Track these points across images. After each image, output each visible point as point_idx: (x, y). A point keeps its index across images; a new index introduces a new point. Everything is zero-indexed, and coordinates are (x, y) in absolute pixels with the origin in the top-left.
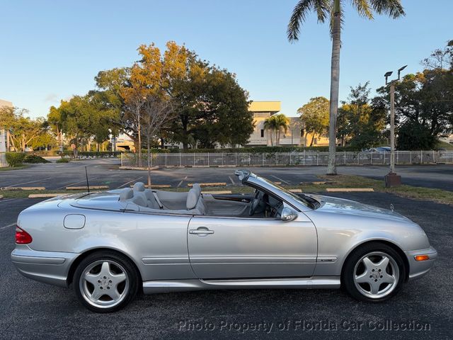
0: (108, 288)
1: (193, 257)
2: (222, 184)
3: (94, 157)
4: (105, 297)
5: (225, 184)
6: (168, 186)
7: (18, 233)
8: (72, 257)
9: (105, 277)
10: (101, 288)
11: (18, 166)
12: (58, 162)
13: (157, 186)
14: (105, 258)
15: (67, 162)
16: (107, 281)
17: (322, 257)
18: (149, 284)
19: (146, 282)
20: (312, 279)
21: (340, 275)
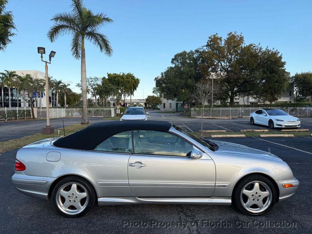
0: (75, 201)
1: (132, 182)
4: (72, 207)
7: (17, 163)
8: (51, 180)
9: (73, 194)
10: (70, 201)
14: (75, 181)
16: (74, 196)
17: (219, 183)
20: (212, 198)
21: (231, 196)
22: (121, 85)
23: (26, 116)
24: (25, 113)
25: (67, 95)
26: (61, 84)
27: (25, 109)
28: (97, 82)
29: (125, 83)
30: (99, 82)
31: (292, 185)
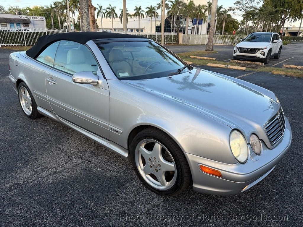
17: (112, 126)
18: (39, 108)
19: (38, 107)
20: (110, 143)
21: (127, 148)
22: (287, 6)
23: (173, 42)
24: (172, 38)
25: (226, 21)
26: (222, 10)
27: (172, 35)
28: (252, 3)
29: (292, 4)
30: (255, 4)
31: (220, 174)
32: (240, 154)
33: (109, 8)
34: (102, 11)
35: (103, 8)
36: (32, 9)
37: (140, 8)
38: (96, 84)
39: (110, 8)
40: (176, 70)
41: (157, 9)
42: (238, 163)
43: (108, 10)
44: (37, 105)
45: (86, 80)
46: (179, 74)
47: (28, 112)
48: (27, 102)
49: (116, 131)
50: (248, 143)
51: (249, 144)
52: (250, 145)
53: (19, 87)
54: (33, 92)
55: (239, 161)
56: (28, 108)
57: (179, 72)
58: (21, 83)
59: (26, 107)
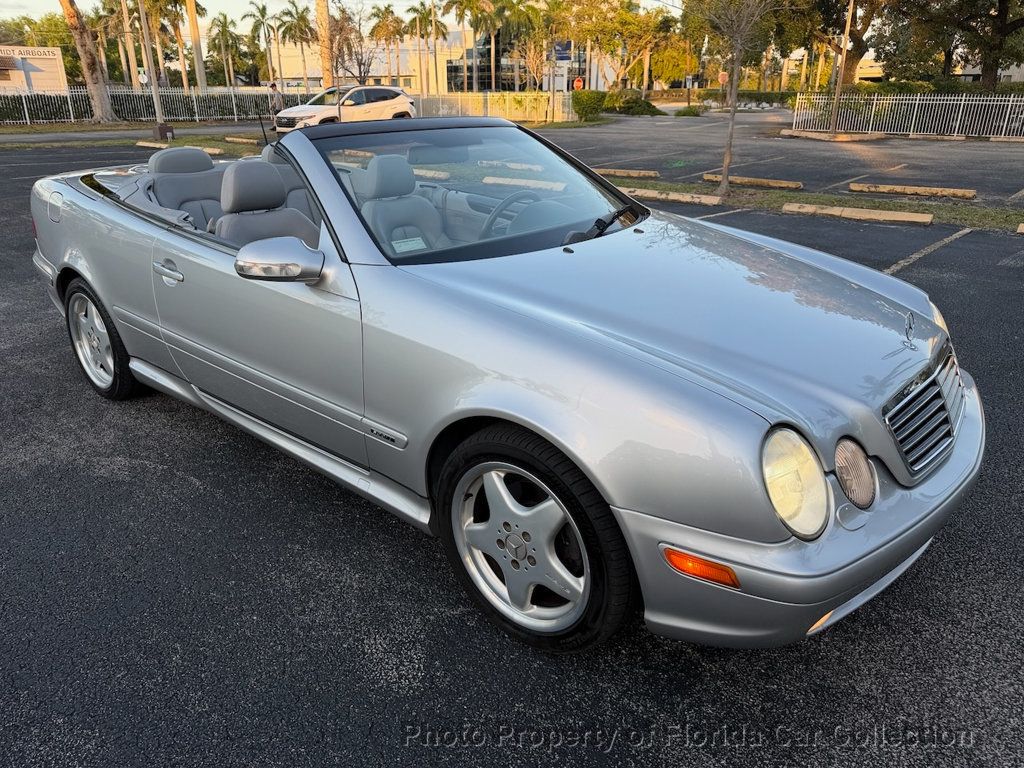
1: (165, 329)
2: (959, 192)
3: (775, 105)
5: (969, 193)
6: (792, 185)
11: (593, 120)
12: (679, 113)
13: (765, 181)
15: (698, 115)
17: (372, 419)
18: (135, 365)
19: (132, 359)
20: (371, 477)
21: (425, 495)
31: (733, 577)
32: (800, 508)
33: (289, 13)
34: (268, 22)
35: (270, 12)
36: (39, 22)
37: (388, 11)
38: (314, 280)
39: (294, 12)
40: (588, 222)
41: (443, 14)
42: (794, 538)
43: (286, 18)
44: (130, 353)
45: (281, 270)
46: (600, 235)
47: (102, 378)
48: (95, 344)
49: (388, 438)
50: (827, 470)
51: (833, 472)
52: (836, 475)
53: (67, 297)
54: (115, 309)
55: (794, 534)
56: (102, 366)
57: (601, 228)
58: (74, 283)
59: (96, 363)
